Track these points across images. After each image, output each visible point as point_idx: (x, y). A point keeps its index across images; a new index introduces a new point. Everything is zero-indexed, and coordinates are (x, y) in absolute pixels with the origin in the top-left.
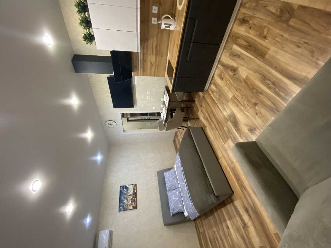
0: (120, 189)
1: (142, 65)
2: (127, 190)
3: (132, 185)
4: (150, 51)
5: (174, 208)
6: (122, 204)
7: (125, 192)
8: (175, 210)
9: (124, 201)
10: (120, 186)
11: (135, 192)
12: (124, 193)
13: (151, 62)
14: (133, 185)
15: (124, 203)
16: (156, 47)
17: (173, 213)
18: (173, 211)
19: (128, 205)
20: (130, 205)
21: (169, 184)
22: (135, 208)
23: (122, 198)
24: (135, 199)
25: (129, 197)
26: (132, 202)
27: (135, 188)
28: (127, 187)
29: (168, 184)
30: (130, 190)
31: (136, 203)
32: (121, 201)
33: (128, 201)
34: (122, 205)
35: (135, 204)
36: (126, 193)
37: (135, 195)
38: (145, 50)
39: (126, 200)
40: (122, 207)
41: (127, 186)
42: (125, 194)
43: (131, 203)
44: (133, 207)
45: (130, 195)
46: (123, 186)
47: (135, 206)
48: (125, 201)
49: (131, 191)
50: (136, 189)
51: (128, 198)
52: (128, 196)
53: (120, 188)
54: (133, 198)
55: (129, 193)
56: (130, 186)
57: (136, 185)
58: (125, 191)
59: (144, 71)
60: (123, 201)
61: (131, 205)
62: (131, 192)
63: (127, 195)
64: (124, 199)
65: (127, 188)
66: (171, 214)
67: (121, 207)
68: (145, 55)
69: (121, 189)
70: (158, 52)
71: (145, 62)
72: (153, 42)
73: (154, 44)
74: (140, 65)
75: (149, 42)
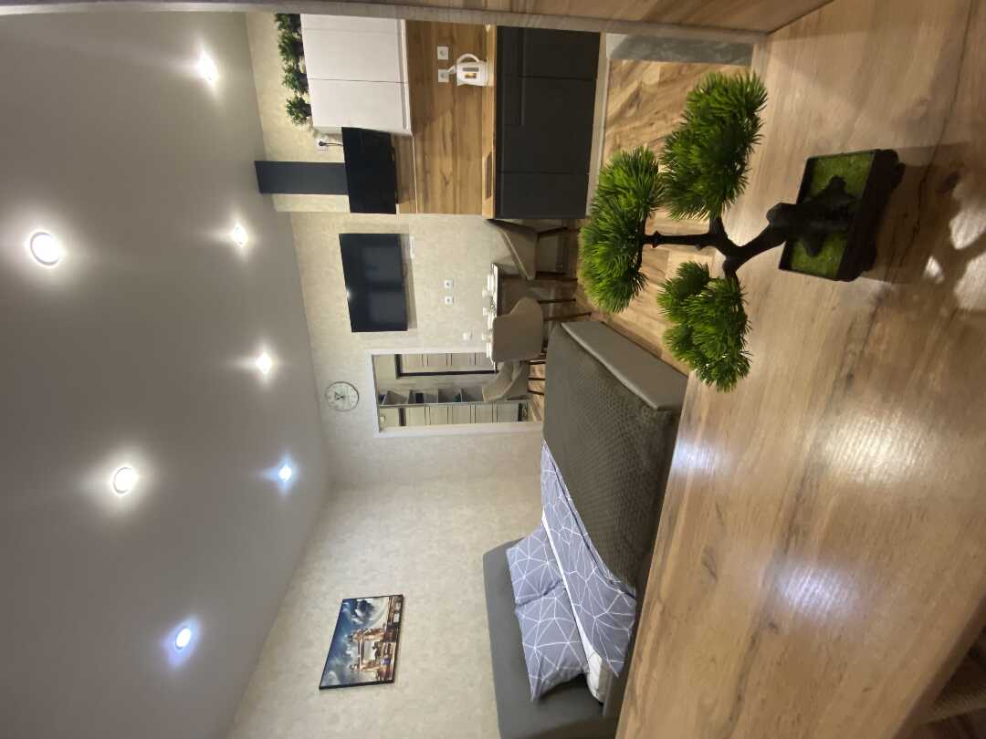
0: (342, 609)
1: (421, 184)
2: (368, 615)
3: (386, 600)
4: (438, 145)
5: (542, 659)
6: (337, 661)
7: (356, 620)
8: (549, 666)
9: (348, 652)
10: (344, 601)
11: (396, 619)
12: (355, 623)
13: (443, 174)
14: (391, 597)
15: (347, 658)
16: (453, 135)
17: (539, 681)
18: (540, 676)
19: (361, 667)
20: (370, 665)
21: (524, 577)
22: (387, 678)
23: (344, 639)
24: (393, 645)
25: (371, 637)
26: (378, 654)
27: (398, 608)
28: (369, 604)
29: (519, 580)
30: (378, 614)
31: (392, 661)
32: (336, 649)
33: (362, 652)
34: (337, 665)
35: (388, 664)
36: (361, 623)
37: (393, 631)
38: (427, 143)
39: (355, 649)
40: (337, 673)
41: (369, 601)
42: (356, 626)
43: (373, 657)
44: (380, 673)
45: (375, 632)
46: (353, 602)
47: (388, 673)
48: (352, 652)
49: (380, 617)
50: (401, 612)
51: (366, 643)
52: (368, 634)
53: (343, 606)
54: (382, 641)
55: (374, 622)
56: (379, 600)
57: (401, 599)
58: (357, 616)
59: (426, 199)
60: (343, 652)
61: (374, 666)
62: (380, 620)
63: (363, 632)
64: (348, 645)
65: (366, 607)
66: (533, 689)
67: (332, 673)
68: (426, 158)
69: (345, 610)
70: (458, 149)
71: (428, 176)
72: (443, 124)
73: (448, 130)
74: (417, 183)
75: (435, 124)
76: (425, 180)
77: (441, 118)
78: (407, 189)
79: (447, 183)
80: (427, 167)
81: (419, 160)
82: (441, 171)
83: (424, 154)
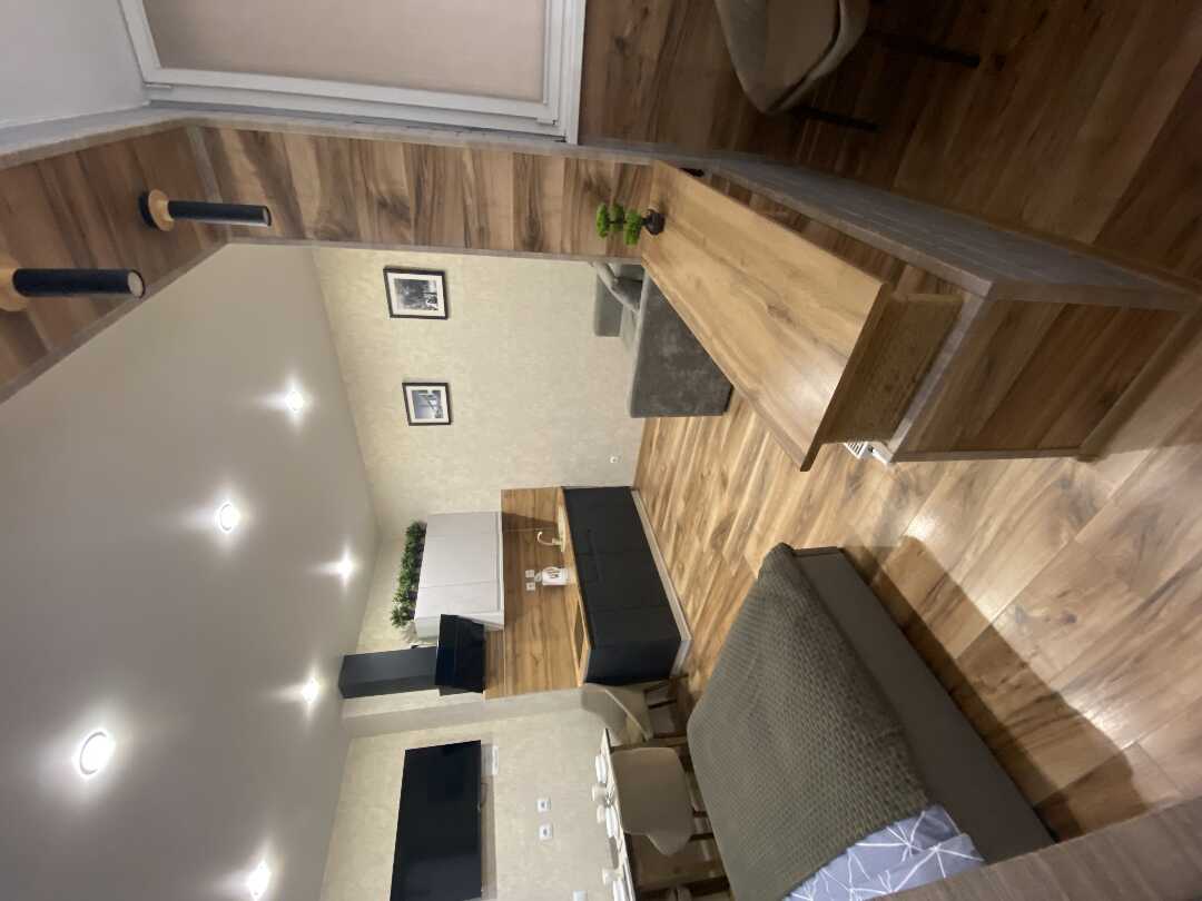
1: (511, 668)
13: (533, 656)
16: (541, 624)
38: (517, 633)
59: (516, 680)
68: (516, 644)
70: (547, 633)
71: (519, 660)
72: (533, 616)
73: (537, 620)
74: (507, 668)
75: (524, 619)
76: (514, 663)
77: (530, 614)
78: (495, 673)
79: (537, 663)
80: (517, 652)
81: (509, 647)
82: (531, 654)
83: (514, 642)
